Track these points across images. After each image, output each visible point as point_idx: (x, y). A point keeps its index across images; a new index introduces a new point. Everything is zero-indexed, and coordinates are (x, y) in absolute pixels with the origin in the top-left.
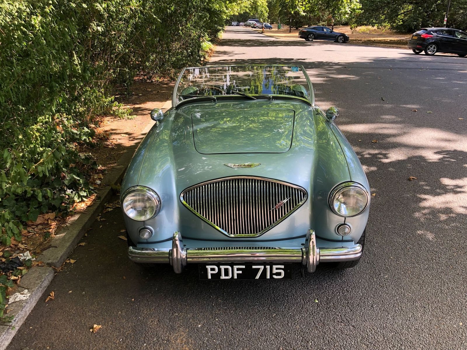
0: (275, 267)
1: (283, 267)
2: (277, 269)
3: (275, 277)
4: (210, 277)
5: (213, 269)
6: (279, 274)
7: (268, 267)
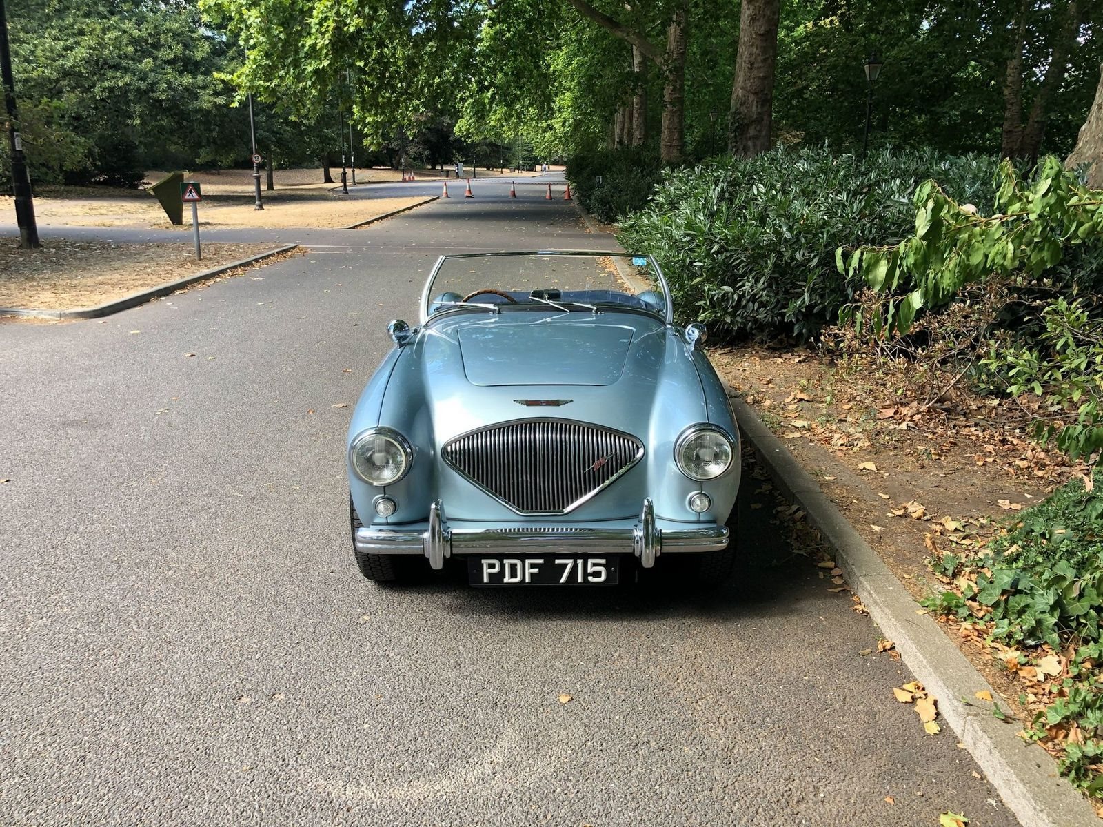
0: (590, 561)
1: (603, 561)
2: (595, 565)
3: (590, 579)
4: (486, 580)
5: (492, 566)
6: (597, 574)
7: (580, 562)
